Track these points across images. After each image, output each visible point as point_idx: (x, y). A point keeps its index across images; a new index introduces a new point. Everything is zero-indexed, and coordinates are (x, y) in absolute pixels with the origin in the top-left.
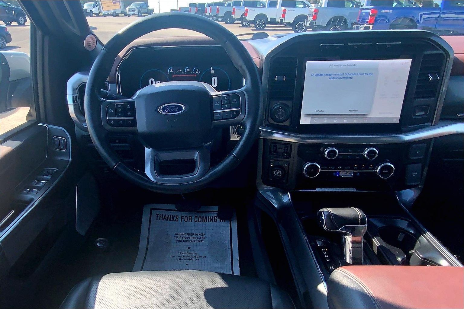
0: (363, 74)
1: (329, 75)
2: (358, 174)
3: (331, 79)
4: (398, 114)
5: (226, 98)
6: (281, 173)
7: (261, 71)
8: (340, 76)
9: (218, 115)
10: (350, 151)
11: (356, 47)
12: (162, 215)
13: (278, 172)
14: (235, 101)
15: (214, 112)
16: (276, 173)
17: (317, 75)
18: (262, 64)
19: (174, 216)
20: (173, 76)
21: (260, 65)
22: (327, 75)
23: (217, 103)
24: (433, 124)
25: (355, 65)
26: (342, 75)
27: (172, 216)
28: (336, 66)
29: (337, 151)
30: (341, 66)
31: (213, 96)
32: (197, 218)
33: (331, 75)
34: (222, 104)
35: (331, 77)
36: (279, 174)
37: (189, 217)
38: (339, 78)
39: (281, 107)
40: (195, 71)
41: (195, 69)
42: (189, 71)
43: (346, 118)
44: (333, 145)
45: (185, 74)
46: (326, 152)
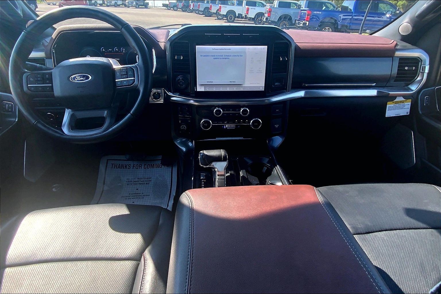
0: (236, 56)
2: (239, 126)
3: (215, 59)
4: (263, 84)
5: (124, 70)
6: (185, 126)
7: (165, 51)
8: (221, 57)
9: (119, 83)
10: (231, 110)
11: (229, 36)
12: (117, 164)
13: (184, 126)
14: (130, 73)
15: (116, 80)
16: (182, 127)
17: (204, 56)
20: (105, 54)
21: (164, 47)
22: (212, 56)
23: (118, 74)
24: (287, 91)
25: (230, 49)
26: (222, 56)
27: (126, 165)
28: (216, 49)
29: (221, 110)
30: (220, 49)
31: (115, 69)
32: (146, 165)
33: (214, 56)
34: (121, 75)
35: (214, 57)
36: (185, 127)
37: (140, 165)
38: (220, 58)
39: (181, 79)
40: (122, 50)
41: (122, 49)
42: (117, 50)
43: (228, 87)
44: (219, 106)
45: (115, 53)
46: (214, 111)
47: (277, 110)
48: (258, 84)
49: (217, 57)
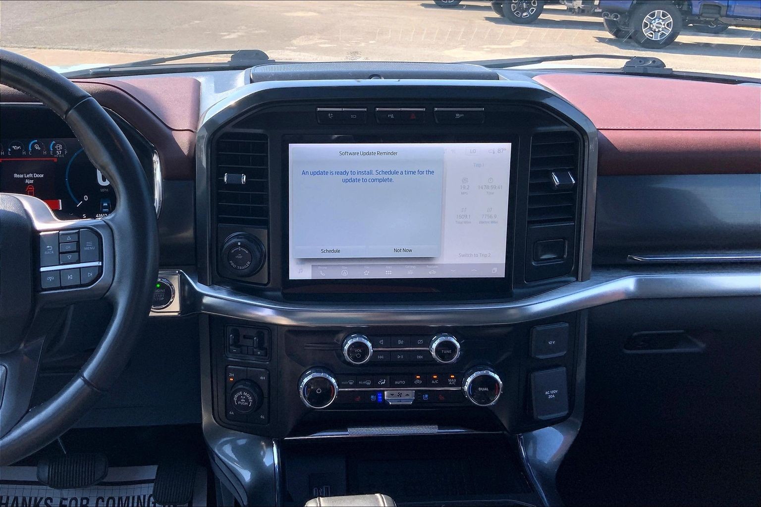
0: (414, 173)
1: (342, 173)
2: (426, 396)
3: (346, 181)
4: (501, 259)
5: (69, 238)
6: (248, 395)
7: (192, 159)
8: (365, 177)
9: (50, 278)
10: (400, 342)
11: (392, 116)
12: (8, 498)
13: (243, 396)
14: (89, 246)
15: (42, 269)
16: (239, 398)
17: (314, 173)
18: (193, 146)
19: (41, 499)
20: (1, 161)
21: (190, 147)
22: (337, 173)
23: (48, 250)
24: (580, 278)
25: (394, 153)
26: (370, 173)
27: (35, 500)
28: (350, 154)
29: (369, 344)
30: (364, 154)
31: (40, 232)
32: (103, 501)
33: (346, 173)
34: (60, 253)
35: (345, 177)
36: (247, 400)
37: (82, 500)
38: (365, 180)
39: (239, 244)
40: (55, 150)
41: (54, 145)
42: (37, 147)
43: (389, 267)
44: (359, 331)
45: (30, 157)
46: (346, 347)
47: (550, 343)
48: (485, 256)
49: (354, 177)
